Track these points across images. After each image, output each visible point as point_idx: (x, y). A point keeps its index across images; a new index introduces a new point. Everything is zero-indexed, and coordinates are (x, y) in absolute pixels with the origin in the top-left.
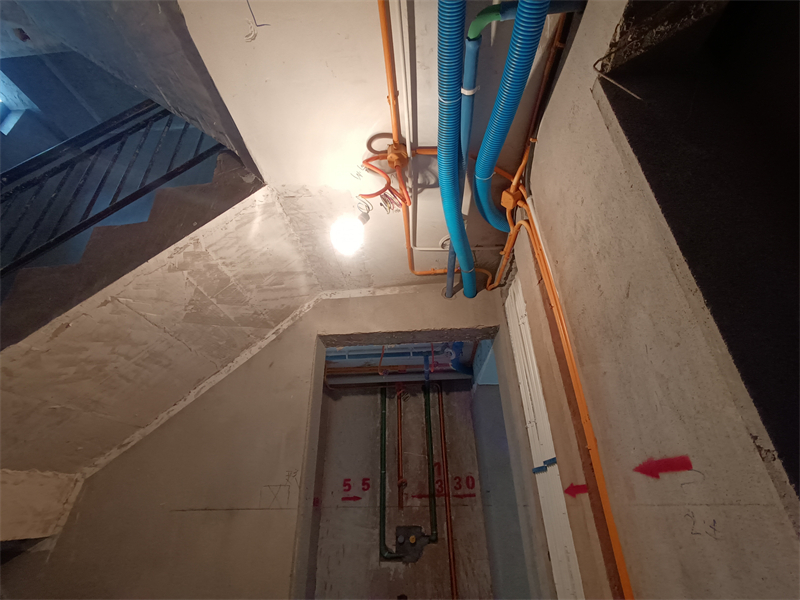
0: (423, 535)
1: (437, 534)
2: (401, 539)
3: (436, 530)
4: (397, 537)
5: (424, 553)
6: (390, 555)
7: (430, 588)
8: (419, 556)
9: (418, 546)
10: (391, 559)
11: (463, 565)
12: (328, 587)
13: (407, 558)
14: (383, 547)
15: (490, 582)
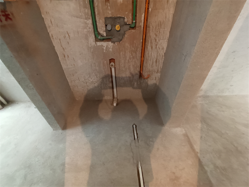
0: (126, 24)
1: (136, 22)
2: (109, 28)
3: (136, 20)
4: (106, 26)
5: (126, 36)
6: (102, 38)
7: (128, 55)
8: (123, 38)
9: (122, 32)
10: (103, 40)
11: (151, 43)
12: (66, 56)
13: (114, 39)
14: (96, 33)
15: (165, 51)
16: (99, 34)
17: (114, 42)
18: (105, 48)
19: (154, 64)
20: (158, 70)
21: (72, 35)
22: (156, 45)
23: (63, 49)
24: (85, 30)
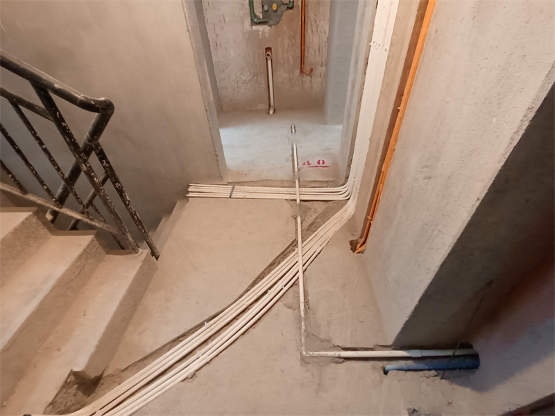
0: (283, 4)
1: (293, 2)
2: (266, 8)
4: (263, 6)
5: (283, 17)
6: (258, 21)
7: (286, 41)
8: (280, 20)
9: (279, 12)
10: (260, 23)
11: (311, 25)
12: (219, 45)
13: (271, 22)
14: (253, 15)
15: (327, 36)
16: (256, 16)
17: (270, 26)
18: (260, 33)
19: (317, 52)
20: (322, 63)
21: (227, 18)
22: (317, 28)
23: (217, 35)
24: (242, 12)
